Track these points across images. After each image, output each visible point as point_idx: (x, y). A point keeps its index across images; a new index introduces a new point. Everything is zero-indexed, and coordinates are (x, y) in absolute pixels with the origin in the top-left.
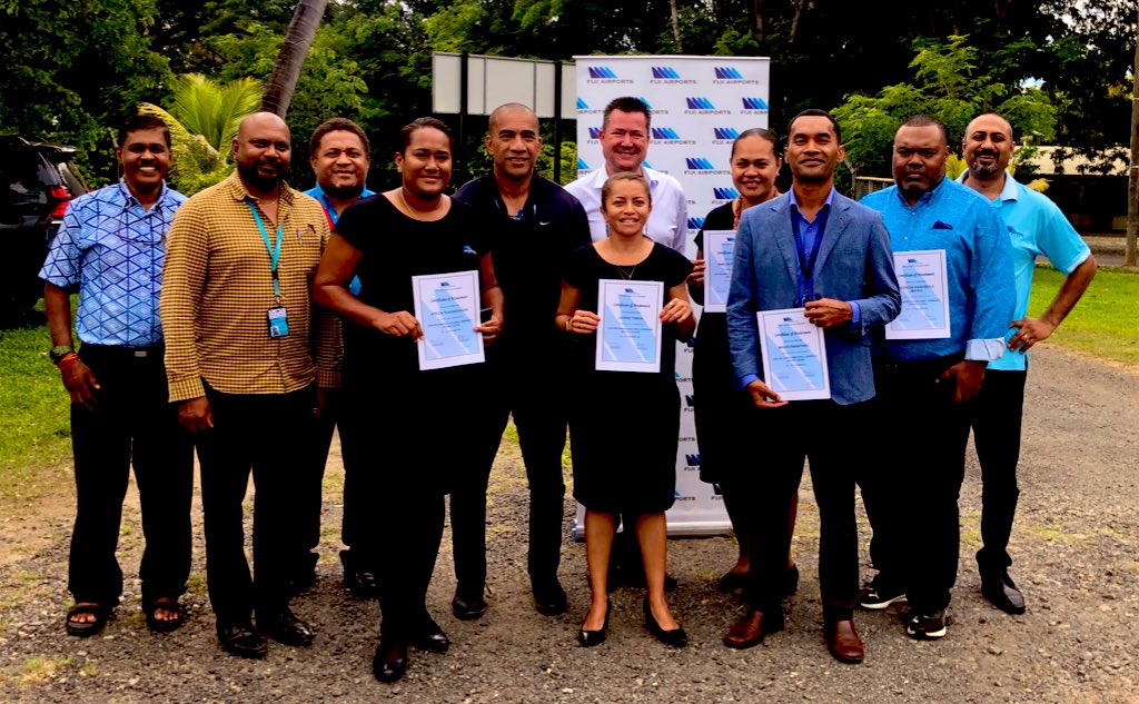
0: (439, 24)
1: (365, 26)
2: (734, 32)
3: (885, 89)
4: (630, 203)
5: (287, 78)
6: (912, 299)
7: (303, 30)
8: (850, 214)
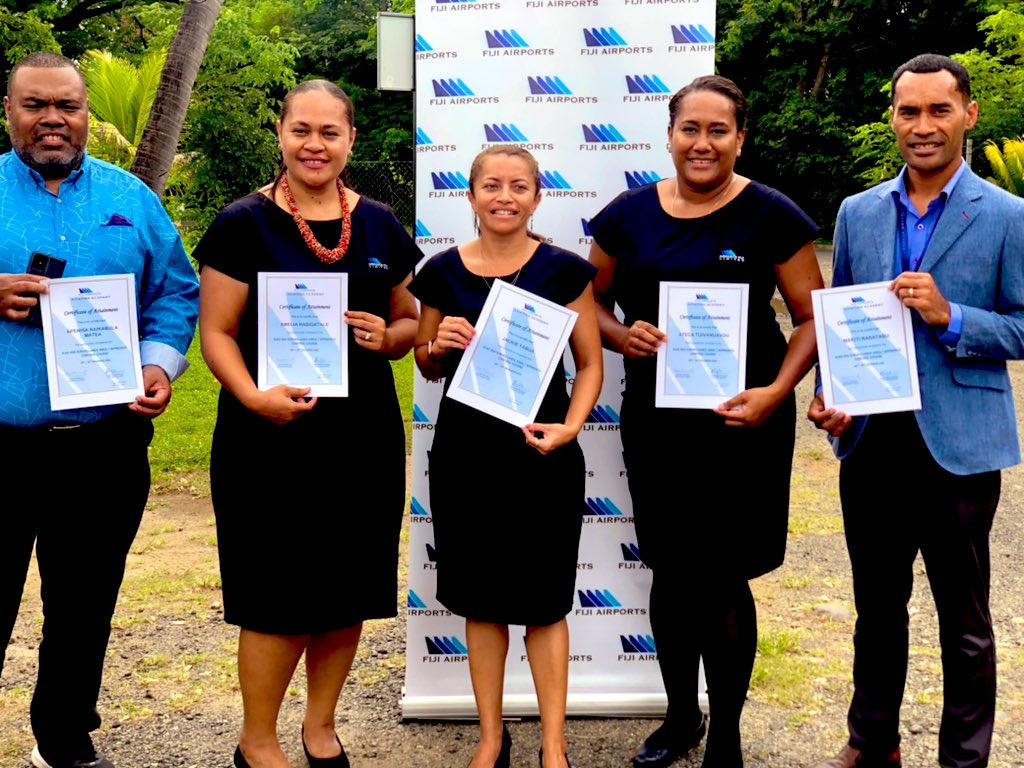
5: (193, 46)
8: (979, 206)
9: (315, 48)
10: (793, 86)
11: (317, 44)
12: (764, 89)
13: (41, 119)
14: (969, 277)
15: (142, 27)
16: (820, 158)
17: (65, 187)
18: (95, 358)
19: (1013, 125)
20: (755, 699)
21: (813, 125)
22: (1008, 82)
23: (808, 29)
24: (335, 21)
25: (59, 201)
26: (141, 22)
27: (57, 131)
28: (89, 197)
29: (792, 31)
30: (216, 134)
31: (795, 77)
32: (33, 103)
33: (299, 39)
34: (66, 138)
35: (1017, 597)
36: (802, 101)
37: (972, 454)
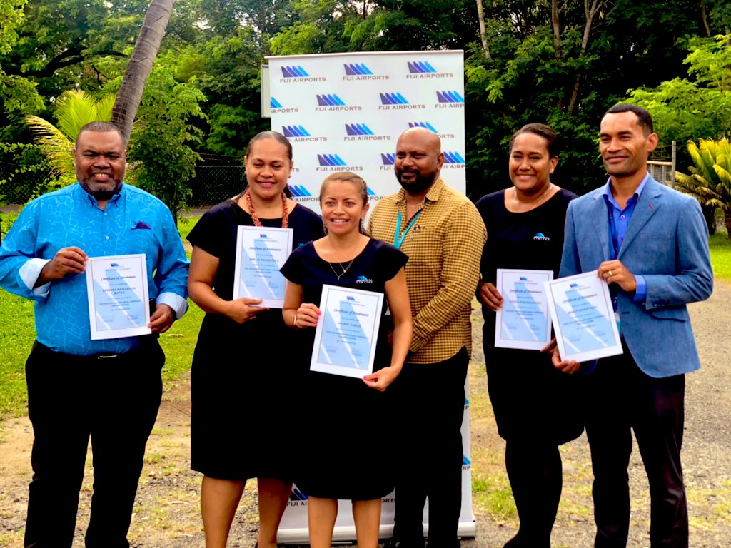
0: (282, 42)
1: (220, 46)
2: (532, 40)
3: (663, 84)
4: (340, 204)
5: (134, 92)
6: (115, 301)
7: (145, 49)
8: (660, 201)
9: (220, 85)
10: (554, 105)
11: (222, 82)
12: (534, 107)
13: (94, 163)
14: (655, 248)
15: (98, 73)
16: (575, 154)
17: (109, 205)
18: (121, 307)
19: (707, 130)
20: (508, 525)
21: (570, 132)
22: (702, 100)
23: (564, 64)
24: (234, 67)
25: (106, 214)
26: (97, 69)
27: (104, 171)
28: (125, 211)
29: (552, 66)
30: (151, 150)
31: (556, 98)
32: (90, 153)
33: (210, 79)
34: (111, 176)
35: (689, 456)
36: (561, 115)
37: (665, 364)
